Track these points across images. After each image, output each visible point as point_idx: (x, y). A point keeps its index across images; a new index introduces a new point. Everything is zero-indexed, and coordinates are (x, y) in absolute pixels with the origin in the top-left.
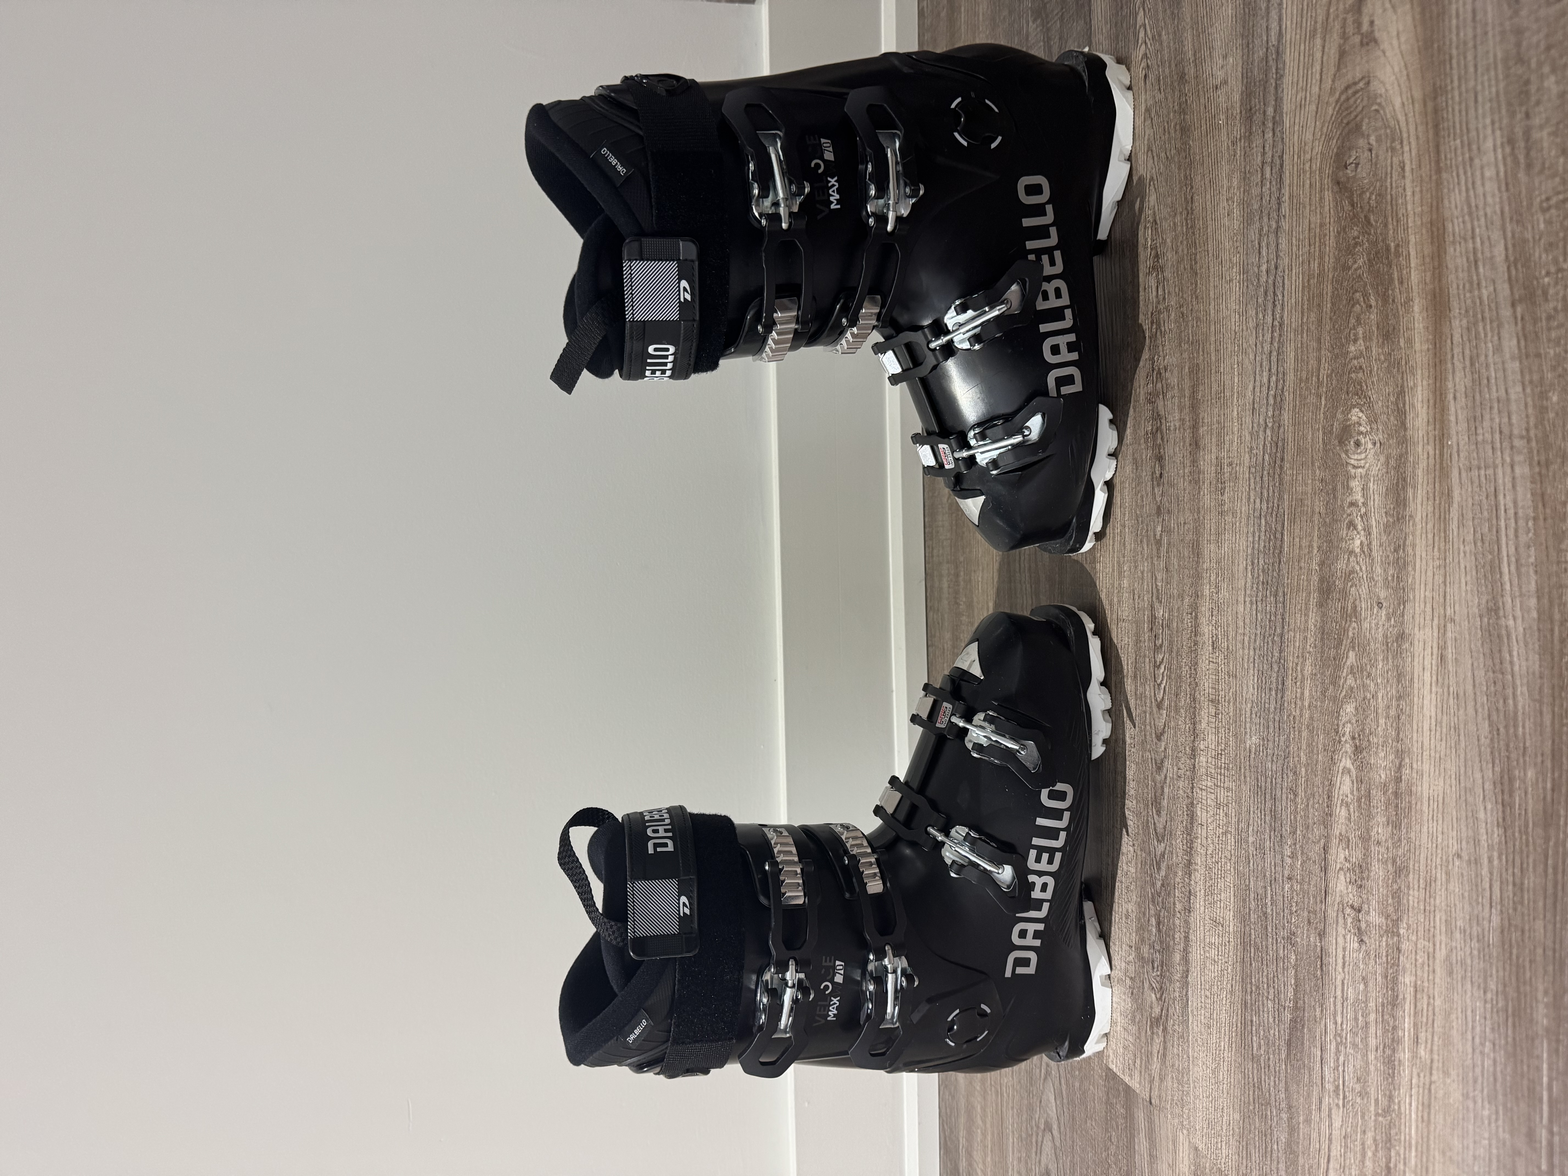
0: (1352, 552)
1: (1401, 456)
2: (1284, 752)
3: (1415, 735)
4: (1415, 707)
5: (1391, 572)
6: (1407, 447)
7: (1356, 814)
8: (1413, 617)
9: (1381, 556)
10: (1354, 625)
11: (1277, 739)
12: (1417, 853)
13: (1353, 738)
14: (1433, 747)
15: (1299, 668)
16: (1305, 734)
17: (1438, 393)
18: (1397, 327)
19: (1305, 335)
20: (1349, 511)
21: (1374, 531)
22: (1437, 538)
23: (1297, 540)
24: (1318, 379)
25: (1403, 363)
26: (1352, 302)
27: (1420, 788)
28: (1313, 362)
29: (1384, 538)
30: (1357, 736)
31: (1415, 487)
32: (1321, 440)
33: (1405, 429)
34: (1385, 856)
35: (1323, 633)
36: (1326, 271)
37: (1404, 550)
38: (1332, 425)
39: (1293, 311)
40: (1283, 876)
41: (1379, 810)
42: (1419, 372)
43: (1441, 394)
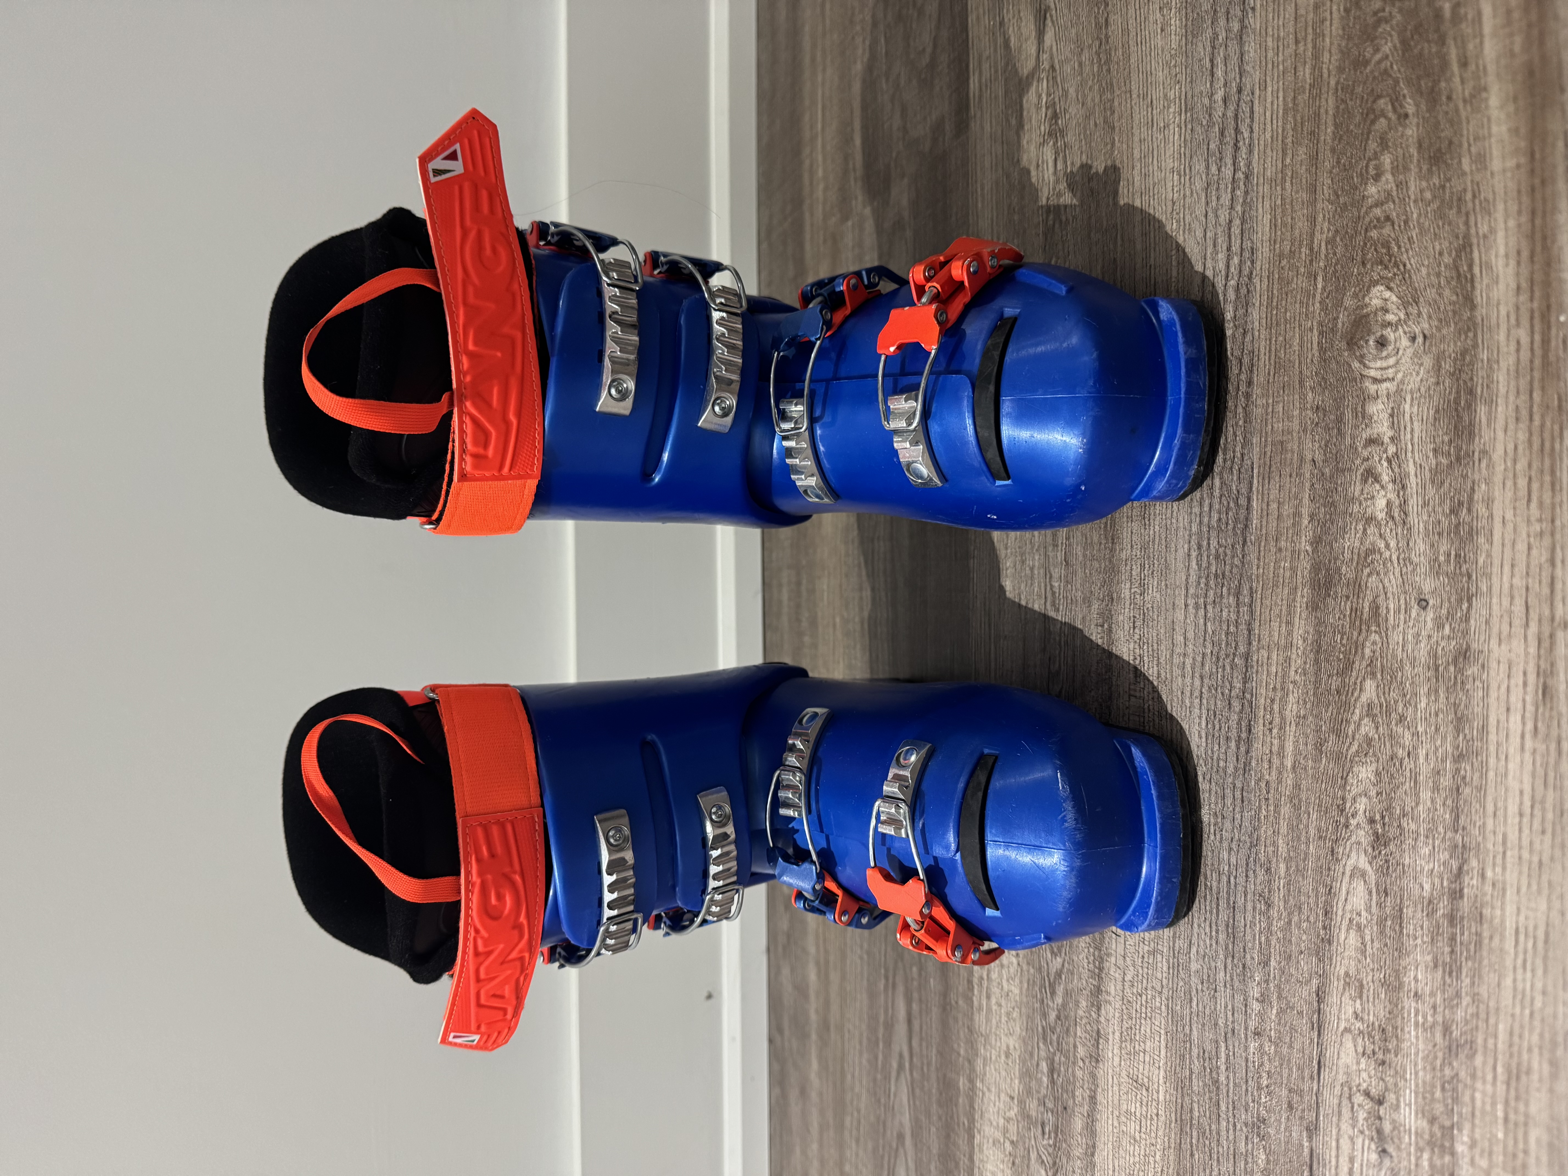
0: (1370, 520)
1: (1464, 353)
2: (1250, 836)
3: (1490, 822)
4: (1491, 774)
5: (1443, 548)
6: (1475, 336)
7: (1376, 945)
8: (1487, 622)
9: (1426, 523)
10: (1374, 637)
11: (1238, 816)
12: (1492, 1021)
13: (1372, 821)
14: (1525, 842)
15: (1276, 707)
16: (1286, 810)
17: (1538, 236)
18: (1455, 140)
19: (1288, 184)
20: (1365, 454)
21: (1413, 482)
22: (1535, 486)
23: (1274, 506)
24: (1311, 249)
25: (1469, 196)
26: (1372, 116)
27: (1498, 912)
28: (1302, 225)
29: (1431, 492)
30: (1378, 817)
31: (1491, 402)
32: (1315, 346)
33: (1473, 307)
34: (1430, 1018)
35: (1318, 652)
36: (1325, 75)
37: (1469, 510)
38: (1336, 319)
39: (1269, 151)
40: (1246, 1029)
41: (1419, 941)
42: (1500, 207)
43: (1544, 238)
